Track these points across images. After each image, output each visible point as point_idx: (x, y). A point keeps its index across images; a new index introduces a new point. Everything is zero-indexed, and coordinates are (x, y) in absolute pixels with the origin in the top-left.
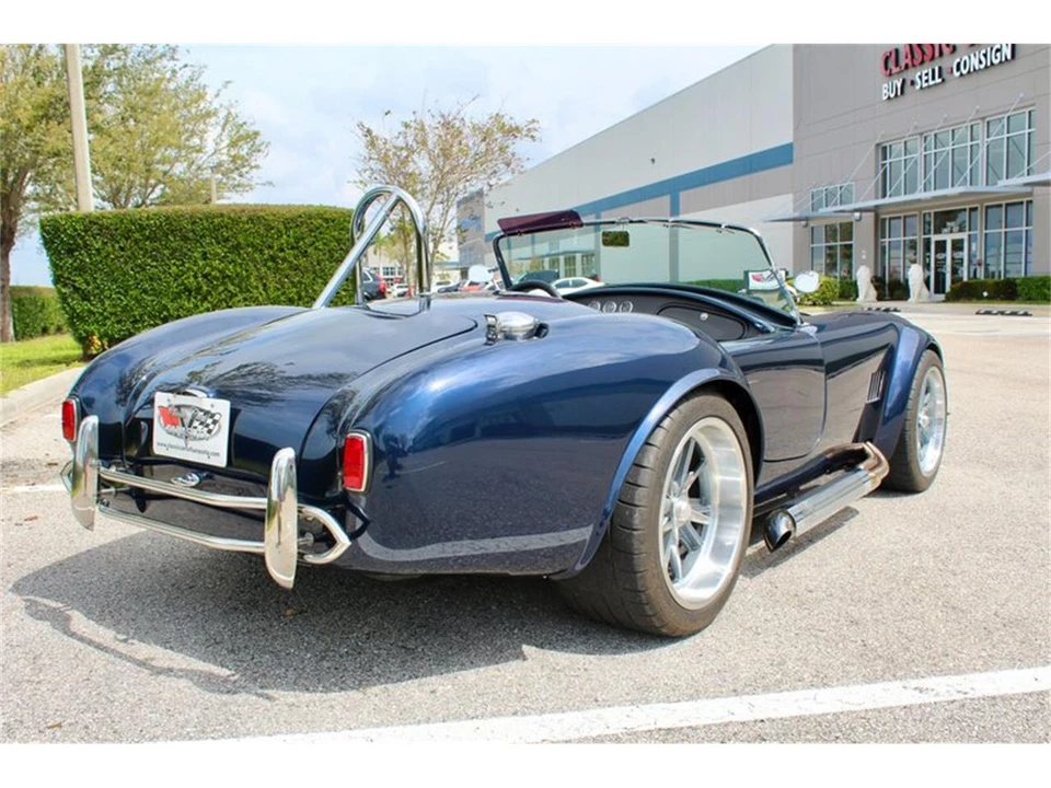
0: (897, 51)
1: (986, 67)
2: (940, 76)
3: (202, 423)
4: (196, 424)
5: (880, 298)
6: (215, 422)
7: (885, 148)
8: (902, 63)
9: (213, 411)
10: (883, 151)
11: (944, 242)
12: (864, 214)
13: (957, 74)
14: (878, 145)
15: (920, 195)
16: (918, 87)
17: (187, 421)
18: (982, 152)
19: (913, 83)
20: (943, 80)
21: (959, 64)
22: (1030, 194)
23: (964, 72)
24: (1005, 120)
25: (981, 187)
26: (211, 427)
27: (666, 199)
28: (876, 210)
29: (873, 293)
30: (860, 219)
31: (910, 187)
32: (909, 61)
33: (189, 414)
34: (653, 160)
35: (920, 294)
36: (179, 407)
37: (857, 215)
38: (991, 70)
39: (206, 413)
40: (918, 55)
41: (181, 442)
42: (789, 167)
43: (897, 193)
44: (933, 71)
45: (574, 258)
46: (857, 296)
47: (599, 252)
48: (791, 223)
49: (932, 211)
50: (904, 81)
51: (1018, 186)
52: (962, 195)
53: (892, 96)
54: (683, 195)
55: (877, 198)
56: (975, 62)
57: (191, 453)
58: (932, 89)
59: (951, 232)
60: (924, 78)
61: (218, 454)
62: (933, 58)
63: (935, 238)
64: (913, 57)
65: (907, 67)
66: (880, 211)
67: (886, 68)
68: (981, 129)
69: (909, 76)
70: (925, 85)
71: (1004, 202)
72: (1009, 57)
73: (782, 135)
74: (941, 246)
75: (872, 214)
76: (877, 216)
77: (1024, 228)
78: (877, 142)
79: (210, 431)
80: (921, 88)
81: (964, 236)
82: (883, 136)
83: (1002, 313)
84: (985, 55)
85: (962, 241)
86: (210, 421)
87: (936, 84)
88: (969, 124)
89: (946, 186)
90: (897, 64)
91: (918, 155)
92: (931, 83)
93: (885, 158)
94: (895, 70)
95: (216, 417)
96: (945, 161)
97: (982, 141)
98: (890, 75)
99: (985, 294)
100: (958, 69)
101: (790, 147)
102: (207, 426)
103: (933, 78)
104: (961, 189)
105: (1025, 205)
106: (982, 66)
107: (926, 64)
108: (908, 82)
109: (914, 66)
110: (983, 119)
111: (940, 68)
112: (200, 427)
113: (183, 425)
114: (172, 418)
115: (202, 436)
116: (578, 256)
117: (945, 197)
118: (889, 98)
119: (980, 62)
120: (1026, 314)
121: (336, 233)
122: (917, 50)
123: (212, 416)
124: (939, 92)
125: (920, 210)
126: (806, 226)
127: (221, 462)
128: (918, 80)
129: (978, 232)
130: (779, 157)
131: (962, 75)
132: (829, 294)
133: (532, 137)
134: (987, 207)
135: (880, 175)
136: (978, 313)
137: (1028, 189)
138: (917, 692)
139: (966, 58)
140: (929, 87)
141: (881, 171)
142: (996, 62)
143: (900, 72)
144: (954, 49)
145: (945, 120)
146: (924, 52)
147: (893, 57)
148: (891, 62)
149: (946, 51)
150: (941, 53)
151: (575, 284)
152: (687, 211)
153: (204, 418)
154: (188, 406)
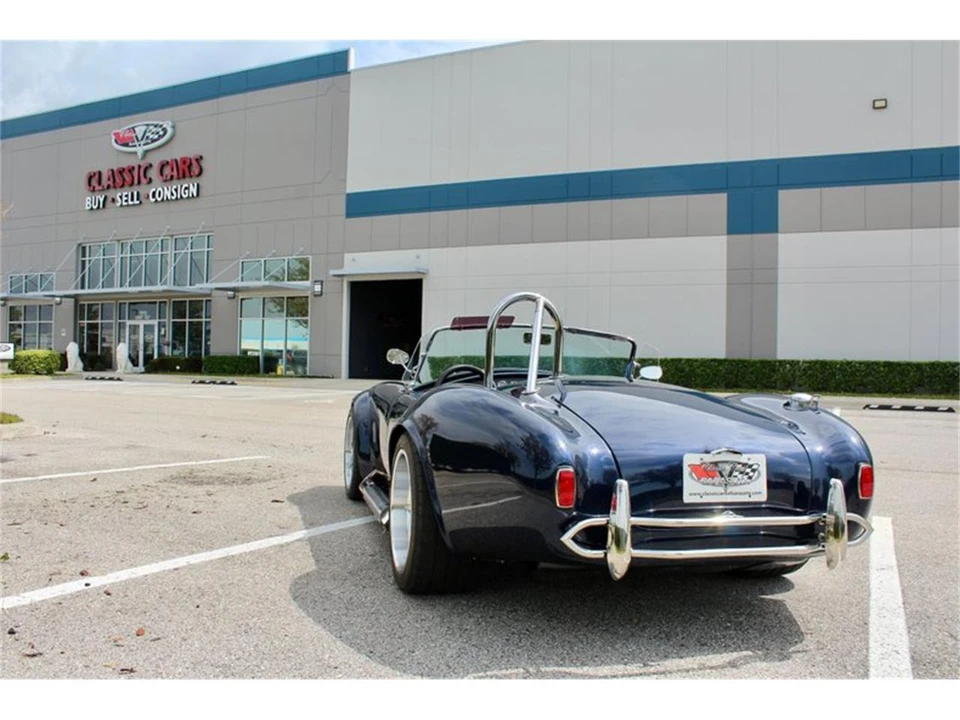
0: (100, 173)
1: (177, 198)
2: (138, 199)
3: (741, 473)
4: (735, 474)
6: (754, 471)
7: (84, 248)
8: (105, 182)
9: (750, 463)
10: (82, 250)
11: (137, 326)
12: (63, 299)
14: (79, 245)
15: (126, 289)
16: (118, 204)
17: (726, 473)
18: (170, 261)
19: (113, 200)
20: (141, 203)
21: (154, 193)
22: (210, 295)
23: (159, 199)
25: (169, 287)
26: (751, 474)
28: (76, 297)
29: (80, 365)
30: (60, 303)
31: (109, 283)
32: (110, 183)
33: (728, 468)
35: (126, 367)
36: (716, 464)
37: (58, 299)
38: (181, 202)
39: (744, 465)
40: (119, 180)
41: (721, 489)
43: (95, 286)
44: (132, 194)
46: (67, 367)
49: (127, 302)
50: (106, 198)
52: (164, 291)
53: (95, 207)
55: (76, 288)
56: (167, 193)
58: (130, 208)
59: (143, 318)
60: (125, 198)
61: (760, 493)
62: (132, 184)
63: (129, 323)
64: (114, 180)
65: (109, 187)
66: (80, 298)
67: (90, 184)
68: (171, 244)
69: (111, 194)
70: (125, 204)
71: (188, 300)
72: (195, 195)
74: (134, 329)
75: (73, 300)
76: (76, 302)
77: (204, 320)
78: (79, 242)
79: (750, 478)
80: (121, 205)
81: (155, 322)
82: (85, 238)
83: (214, 383)
84: (176, 190)
85: (153, 326)
86: (748, 470)
87: (134, 205)
88: (160, 239)
89: (139, 285)
90: (100, 183)
91: (115, 257)
92: (130, 203)
93: (84, 256)
94: (98, 188)
95: (754, 467)
96: (139, 265)
97: (170, 252)
98: (94, 190)
99: (178, 368)
100: (154, 196)
102: (747, 474)
103: (132, 200)
106: (174, 198)
107: (126, 187)
108: (109, 200)
109: (115, 187)
110: (172, 236)
111: (138, 194)
112: (740, 476)
113: (722, 476)
115: (743, 482)
118: (92, 209)
119: (172, 194)
120: (233, 383)
122: (117, 174)
123: (750, 466)
124: (139, 207)
125: (117, 299)
126: (4, 305)
127: (763, 497)
128: (119, 200)
129: (166, 320)
131: (157, 201)
132: (53, 365)
134: (175, 302)
136: (193, 382)
137: (208, 292)
139: (160, 189)
140: (128, 205)
142: (184, 196)
143: (103, 190)
144: (150, 181)
145: (141, 233)
146: (124, 179)
147: (97, 176)
148: (94, 181)
149: (143, 181)
150: (139, 182)
153: (742, 469)
154: (726, 462)
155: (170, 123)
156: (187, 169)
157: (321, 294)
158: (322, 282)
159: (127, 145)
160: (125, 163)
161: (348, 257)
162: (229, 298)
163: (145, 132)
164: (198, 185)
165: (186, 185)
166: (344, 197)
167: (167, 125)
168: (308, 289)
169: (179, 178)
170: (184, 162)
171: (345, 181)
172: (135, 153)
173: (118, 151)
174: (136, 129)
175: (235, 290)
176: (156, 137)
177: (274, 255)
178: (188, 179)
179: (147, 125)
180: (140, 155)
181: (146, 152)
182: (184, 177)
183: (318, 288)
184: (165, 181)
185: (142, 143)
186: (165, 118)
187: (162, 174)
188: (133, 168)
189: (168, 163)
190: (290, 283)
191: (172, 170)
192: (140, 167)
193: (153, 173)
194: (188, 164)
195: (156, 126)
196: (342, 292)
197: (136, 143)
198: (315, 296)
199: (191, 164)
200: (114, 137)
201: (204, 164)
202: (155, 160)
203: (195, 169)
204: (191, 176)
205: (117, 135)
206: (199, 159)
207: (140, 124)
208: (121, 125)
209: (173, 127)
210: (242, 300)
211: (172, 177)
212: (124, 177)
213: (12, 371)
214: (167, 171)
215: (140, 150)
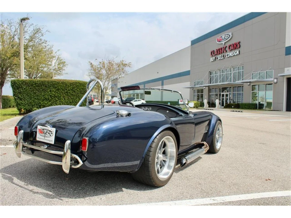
0: (214, 51)
1: (233, 56)
2: (223, 57)
3: (48, 133)
4: (47, 133)
5: (209, 107)
6: (52, 133)
7: (211, 73)
8: (215, 54)
9: (51, 131)
10: (210, 73)
12: (206, 87)
13: (227, 57)
14: (209, 72)
15: (219, 83)
16: (218, 59)
17: (45, 133)
18: (232, 75)
19: (217, 58)
20: (224, 58)
21: (227, 55)
22: (243, 84)
23: (229, 56)
24: (237, 68)
25: (232, 82)
26: (51, 134)
27: (160, 82)
28: (209, 86)
29: (208, 106)
30: (205, 88)
31: (216, 82)
32: (216, 53)
33: (46, 131)
34: (158, 73)
35: (218, 106)
36: (43, 129)
37: (204, 87)
38: (235, 56)
39: (50, 131)
40: (218, 52)
41: (43, 138)
42: (189, 76)
43: (213, 83)
44: (222, 56)
45: (138, 95)
46: (204, 106)
47: (144, 95)
48: (189, 89)
49: (221, 87)
51: (240, 83)
53: (213, 61)
54: (164, 81)
55: (209, 84)
56: (231, 54)
57: (45, 140)
58: (222, 60)
59: (225, 92)
60: (220, 57)
61: (52, 141)
62: (222, 53)
63: (222, 93)
64: (217, 52)
65: (216, 54)
66: (210, 87)
67: (211, 54)
68: (232, 69)
69: (216, 56)
70: (220, 59)
71: (237, 86)
72: (238, 54)
73: (187, 68)
74: (223, 95)
75: (208, 87)
76: (209, 88)
77: (241, 92)
78: (209, 71)
79: (50, 135)
80: (219, 59)
81: (228, 93)
82: (211, 70)
83: (236, 111)
84: (233, 53)
85: (228, 94)
86: (50, 133)
88: (229, 68)
89: (224, 82)
90: (214, 54)
91: (218, 74)
92: (221, 58)
93: (211, 75)
94: (213, 55)
95: (52, 132)
96: (224, 76)
97: (233, 72)
98: (212, 56)
99: (233, 107)
100: (227, 56)
101: (189, 71)
102: (50, 134)
103: (222, 57)
104: (228, 83)
105: (242, 87)
106: (232, 55)
107: (220, 54)
108: (216, 58)
109: (218, 54)
110: (233, 67)
111: (223, 55)
112: (48, 134)
114: (42, 132)
115: (48, 136)
116: (140, 94)
117: (224, 84)
118: (212, 61)
119: (232, 54)
120: (242, 112)
121: (82, 87)
122: (218, 50)
123: (51, 132)
125: (218, 87)
126: (193, 89)
127: (53, 143)
129: (231, 93)
130: (187, 73)
131: (228, 57)
132: (197, 106)
133: (130, 66)
134: (234, 87)
136: (231, 111)
137: (242, 83)
138: (213, 201)
139: (229, 53)
141: (210, 78)
142: (235, 55)
143: (215, 56)
144: (226, 51)
145: (224, 67)
146: (220, 52)
147: (213, 52)
148: (213, 53)
149: (225, 51)
150: (224, 52)
151: (138, 101)
152: (165, 85)
153: (49, 132)
154: (45, 129)
155: (231, 33)
156: (236, 46)
157: (277, 83)
158: (277, 78)
159: (220, 42)
160: (220, 47)
161: (286, 69)
162: (248, 85)
163: (225, 37)
164: (239, 51)
165: (236, 51)
166: (285, 48)
167: (230, 34)
168: (272, 81)
169: (234, 49)
170: (235, 44)
171: (285, 42)
172: (222, 44)
173: (217, 43)
174: (222, 37)
175: (250, 82)
176: (227, 38)
177: (262, 71)
178: (236, 49)
179: (225, 35)
180: (223, 44)
181: (225, 43)
182: (235, 49)
183: (275, 81)
184: (230, 51)
185: (224, 40)
186: (229, 32)
187: (229, 49)
188: (222, 48)
189: (231, 45)
190: (267, 79)
191: (232, 47)
192: (224, 47)
193: (227, 49)
194: (236, 45)
195: (227, 35)
196: (284, 82)
197: (222, 41)
198: (275, 83)
199: (237, 45)
200: (217, 40)
201: (241, 44)
202: (227, 45)
203: (238, 46)
204: (237, 48)
205: (217, 39)
206: (239, 43)
207: (223, 35)
208: (218, 37)
209: (232, 34)
210: (252, 85)
211: (232, 49)
212: (220, 51)
214: (231, 48)
215: (223, 43)
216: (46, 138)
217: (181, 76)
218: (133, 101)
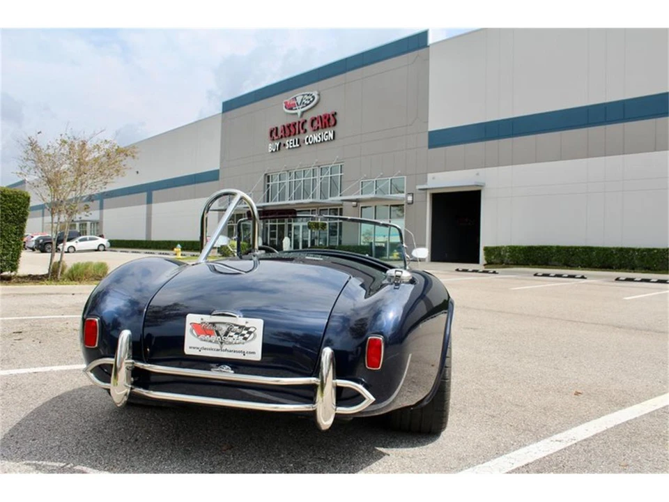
0: (277, 128)
1: (321, 141)
2: (298, 143)
3: (236, 334)
4: (231, 334)
6: (250, 333)
7: (269, 177)
8: (280, 134)
9: (247, 326)
10: (268, 178)
11: (299, 227)
13: (307, 143)
14: (266, 175)
15: (287, 202)
16: (287, 147)
17: (222, 333)
18: (318, 185)
19: (285, 145)
20: (300, 146)
21: (308, 139)
22: (341, 205)
23: (311, 143)
24: (330, 168)
25: (318, 200)
26: (247, 336)
27: (145, 195)
28: (263, 208)
31: (282, 197)
32: (283, 134)
33: (225, 328)
34: (138, 172)
36: (214, 324)
38: (322, 144)
39: (241, 327)
40: (287, 131)
41: (217, 346)
42: (217, 182)
43: (275, 201)
44: (295, 140)
45: (86, 224)
47: (102, 222)
48: (217, 212)
50: (280, 144)
51: (338, 201)
52: (311, 203)
53: (274, 150)
54: (155, 193)
55: (264, 202)
56: (316, 138)
57: (226, 353)
58: (294, 150)
59: (302, 221)
60: (291, 143)
61: (254, 353)
62: (295, 134)
63: (294, 224)
64: (285, 133)
65: (282, 137)
67: (271, 136)
68: (318, 171)
69: (283, 141)
70: (291, 147)
71: (329, 208)
72: (332, 138)
73: (214, 166)
74: (297, 228)
78: (265, 172)
79: (245, 339)
80: (289, 148)
82: (269, 170)
84: (321, 136)
86: (245, 332)
87: (296, 147)
88: (311, 169)
89: (300, 199)
90: (277, 135)
91: (287, 181)
92: (294, 146)
93: (269, 182)
94: (276, 138)
95: (251, 330)
96: (300, 188)
97: (318, 177)
98: (273, 140)
100: (308, 141)
101: (218, 171)
102: (243, 335)
103: (295, 144)
104: (308, 200)
107: (292, 136)
108: (282, 145)
109: (285, 136)
110: (319, 166)
111: (299, 140)
112: (236, 336)
113: (218, 335)
115: (238, 341)
116: (89, 223)
117: (302, 203)
118: (272, 151)
119: (318, 139)
122: (287, 129)
123: (247, 329)
124: (300, 149)
127: (257, 357)
128: (287, 144)
130: (213, 176)
131: (309, 144)
134: (321, 210)
135: (266, 193)
137: (341, 203)
139: (311, 136)
140: (293, 148)
141: (266, 191)
142: (326, 140)
143: (278, 139)
144: (306, 131)
145: (300, 165)
146: (290, 131)
147: (275, 131)
148: (274, 133)
149: (302, 131)
150: (299, 132)
151: (91, 239)
152: (157, 202)
153: (238, 331)
154: (224, 323)
155: (317, 93)
156: (328, 121)
157: (412, 203)
158: (413, 194)
159: (291, 109)
160: (291, 121)
161: (430, 176)
162: (354, 207)
163: (302, 100)
164: (334, 132)
165: (326, 132)
166: (427, 134)
167: (315, 94)
168: (403, 199)
169: (322, 128)
170: (325, 117)
171: (427, 122)
172: (296, 114)
173: (287, 113)
174: (297, 98)
175: (357, 201)
176: (308, 102)
177: (382, 176)
178: (328, 128)
179: (304, 95)
180: (299, 114)
181: (303, 113)
182: (325, 127)
183: (410, 198)
184: (314, 130)
185: (301, 106)
186: (313, 90)
187: (312, 126)
188: (296, 123)
189: (316, 118)
190: (392, 195)
191: (318, 123)
192: (299, 122)
193: (307, 126)
194: (328, 117)
195: (308, 95)
196: (426, 201)
197: (297, 107)
198: (409, 204)
199: (329, 119)
200: (284, 105)
201: (338, 117)
202: (308, 117)
203: (332, 122)
204: (329, 126)
205: (286, 103)
206: (334, 115)
207: (299, 95)
208: (287, 97)
209: (319, 95)
210: (362, 207)
211: (318, 128)
212: (291, 130)
213: (219, 255)
214: (315, 124)
215: (299, 112)
216: (225, 347)
217: (198, 182)
218: (77, 240)
